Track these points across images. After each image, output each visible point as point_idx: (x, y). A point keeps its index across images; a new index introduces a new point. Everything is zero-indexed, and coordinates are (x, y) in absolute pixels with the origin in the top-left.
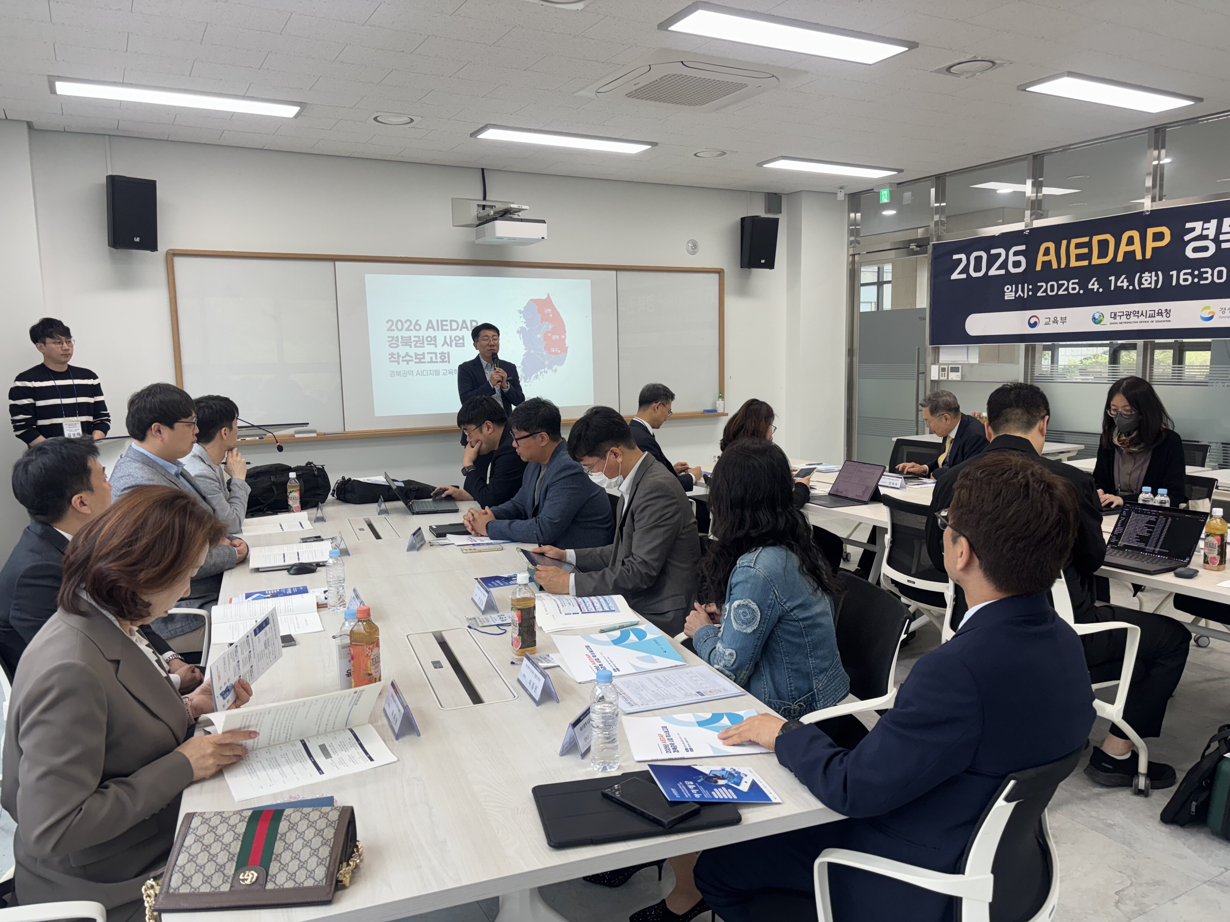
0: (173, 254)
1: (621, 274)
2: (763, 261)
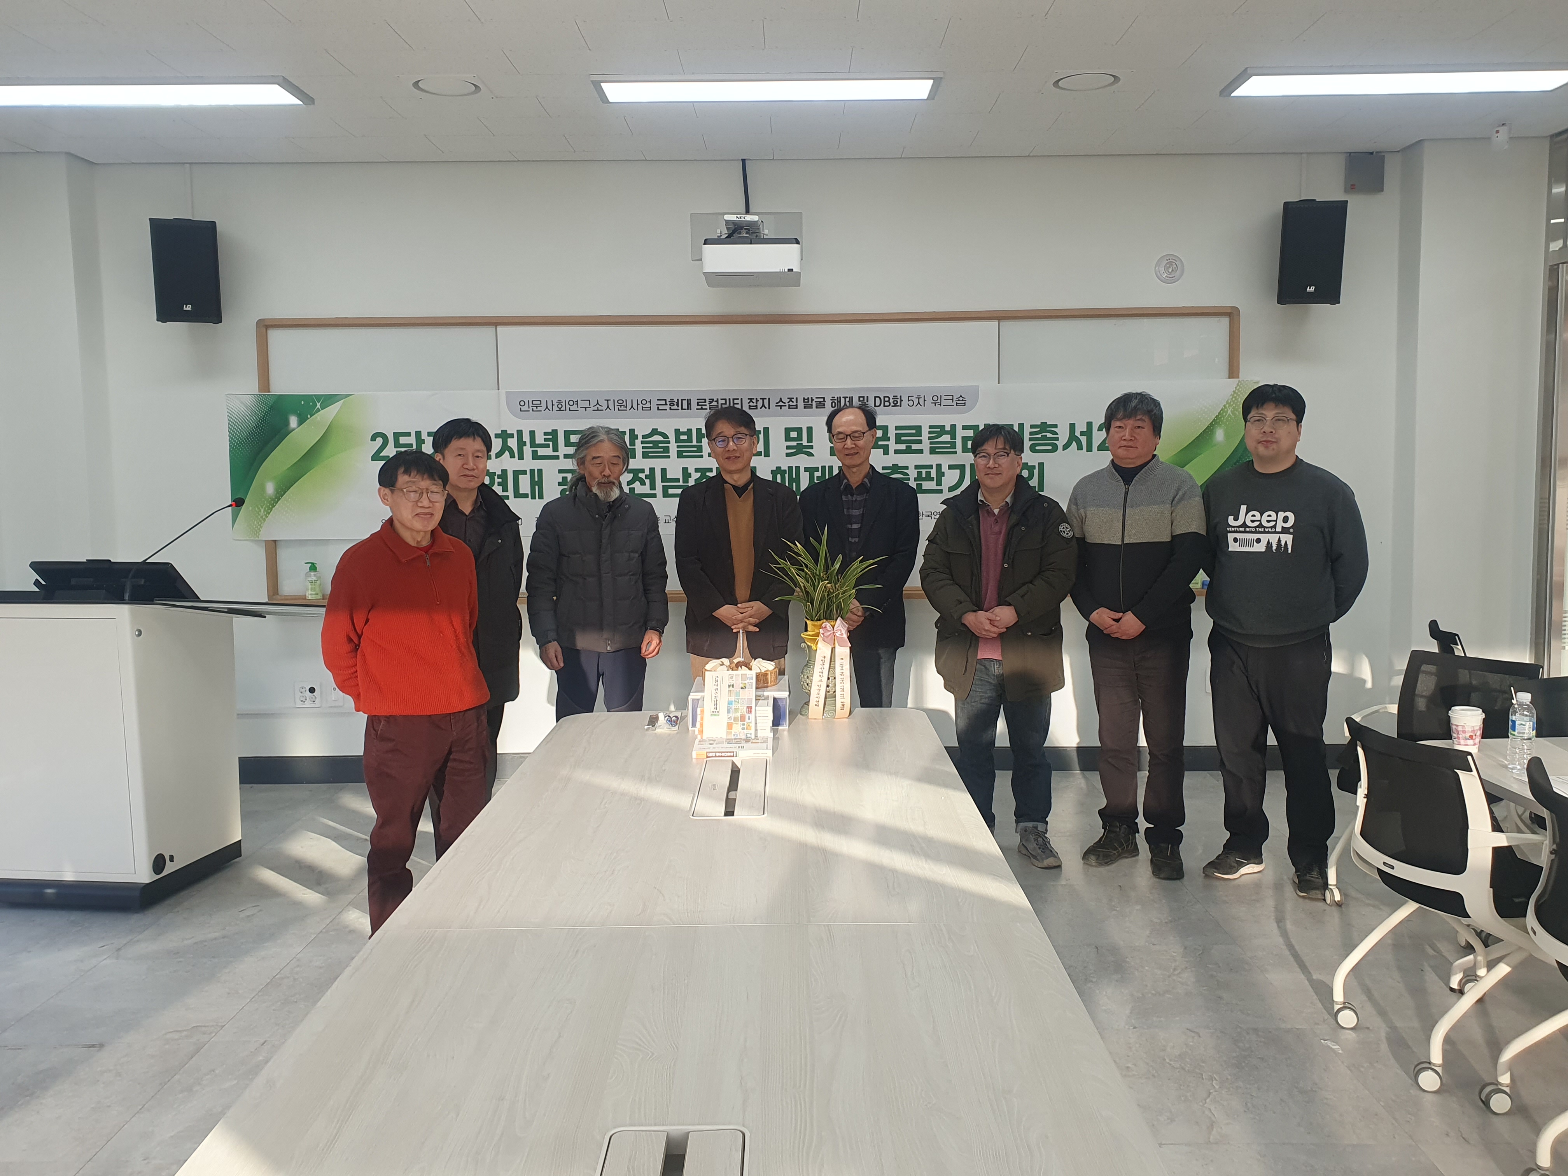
0: (265, 326)
1: (1007, 325)
2: (1311, 289)
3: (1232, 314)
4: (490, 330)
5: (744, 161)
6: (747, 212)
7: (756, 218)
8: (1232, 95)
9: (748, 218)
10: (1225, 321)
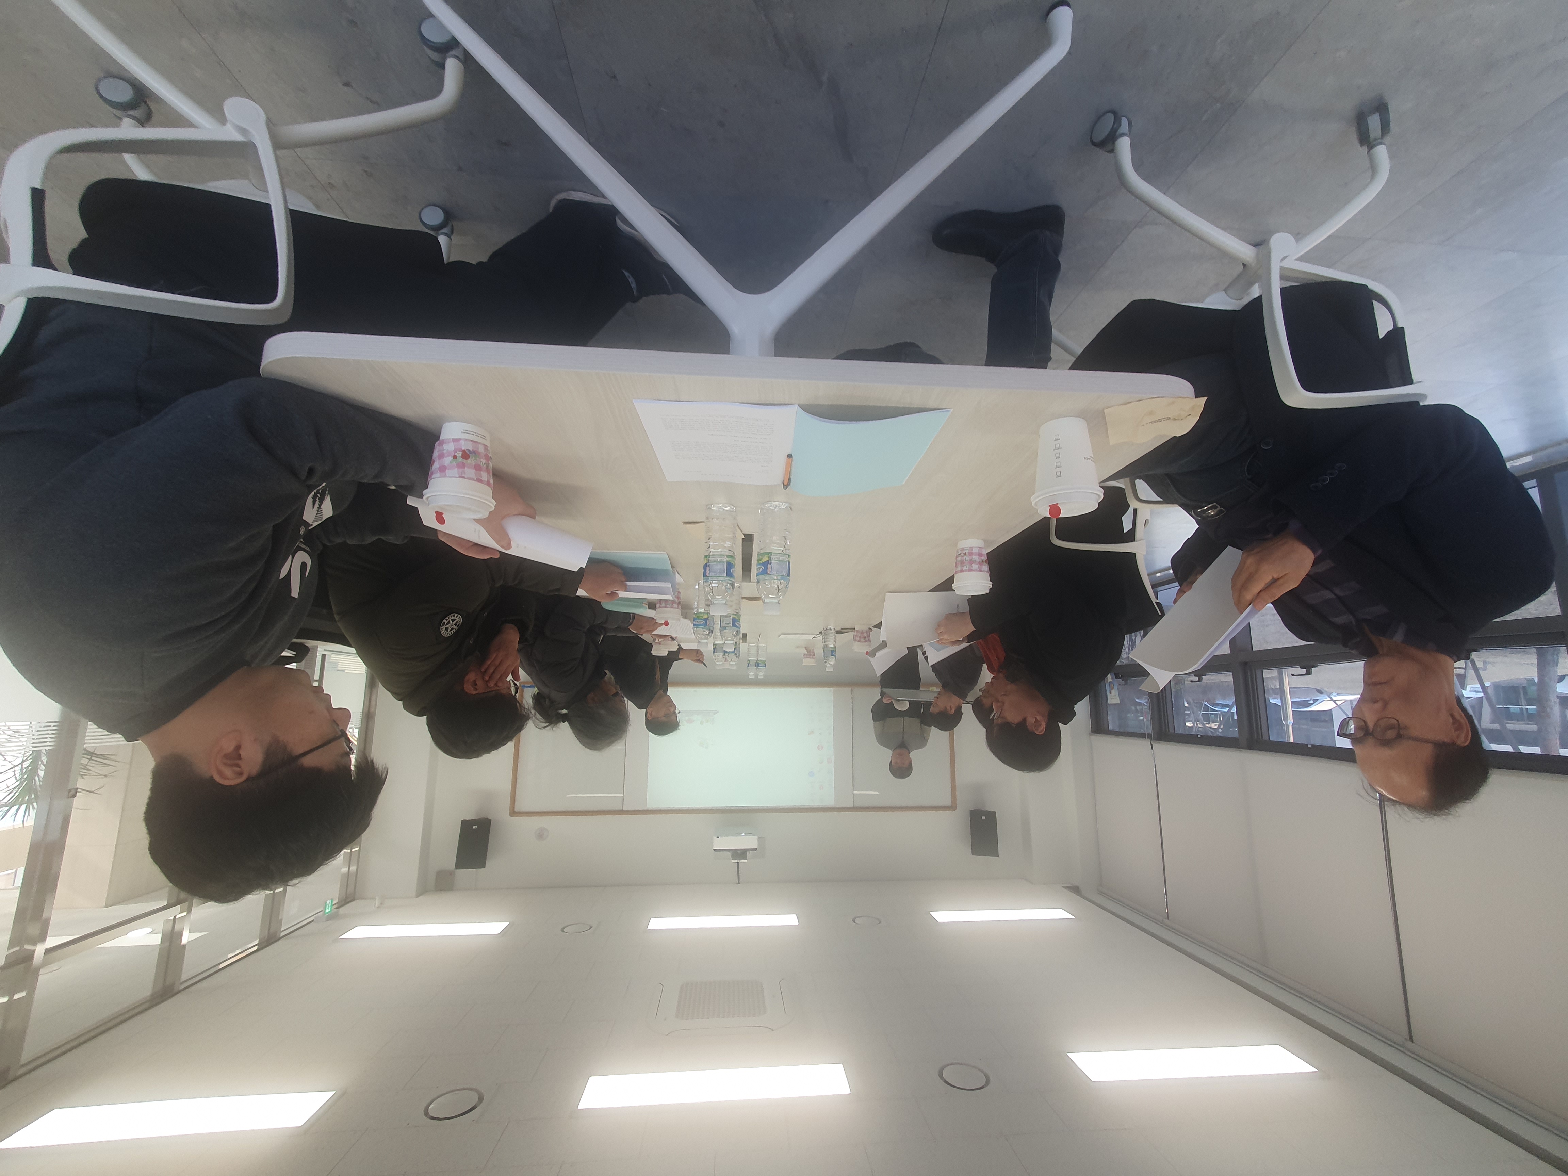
0: (953, 807)
1: (619, 808)
2: (475, 827)
3: (513, 813)
4: (857, 805)
5: (739, 883)
6: (738, 863)
7: (733, 861)
8: (508, 923)
9: (736, 861)
10: (516, 810)
